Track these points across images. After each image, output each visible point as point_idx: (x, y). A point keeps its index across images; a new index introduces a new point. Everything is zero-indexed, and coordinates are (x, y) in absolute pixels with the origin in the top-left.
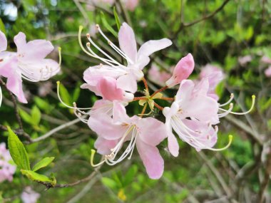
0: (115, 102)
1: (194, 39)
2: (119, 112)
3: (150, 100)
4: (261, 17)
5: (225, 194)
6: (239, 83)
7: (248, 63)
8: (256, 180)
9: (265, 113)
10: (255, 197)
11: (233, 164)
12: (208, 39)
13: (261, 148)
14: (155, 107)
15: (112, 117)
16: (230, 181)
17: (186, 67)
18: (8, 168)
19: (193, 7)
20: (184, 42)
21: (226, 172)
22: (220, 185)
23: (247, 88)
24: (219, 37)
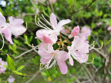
0: (49, 44)
1: (79, 16)
2: (51, 48)
3: (62, 43)
4: (105, 7)
5: (90, 78)
6: (96, 34)
7: (100, 25)
8: (103, 73)
9: (107, 46)
10: (103, 79)
11: (94, 66)
12: (84, 16)
13: (105, 60)
14: (64, 46)
15: (47, 50)
16: (93, 73)
17: (76, 31)
18: (3, 68)
19: (78, 2)
20: (75, 17)
21: (91, 70)
22: (89, 75)
23: (100, 36)
24: (88, 15)
